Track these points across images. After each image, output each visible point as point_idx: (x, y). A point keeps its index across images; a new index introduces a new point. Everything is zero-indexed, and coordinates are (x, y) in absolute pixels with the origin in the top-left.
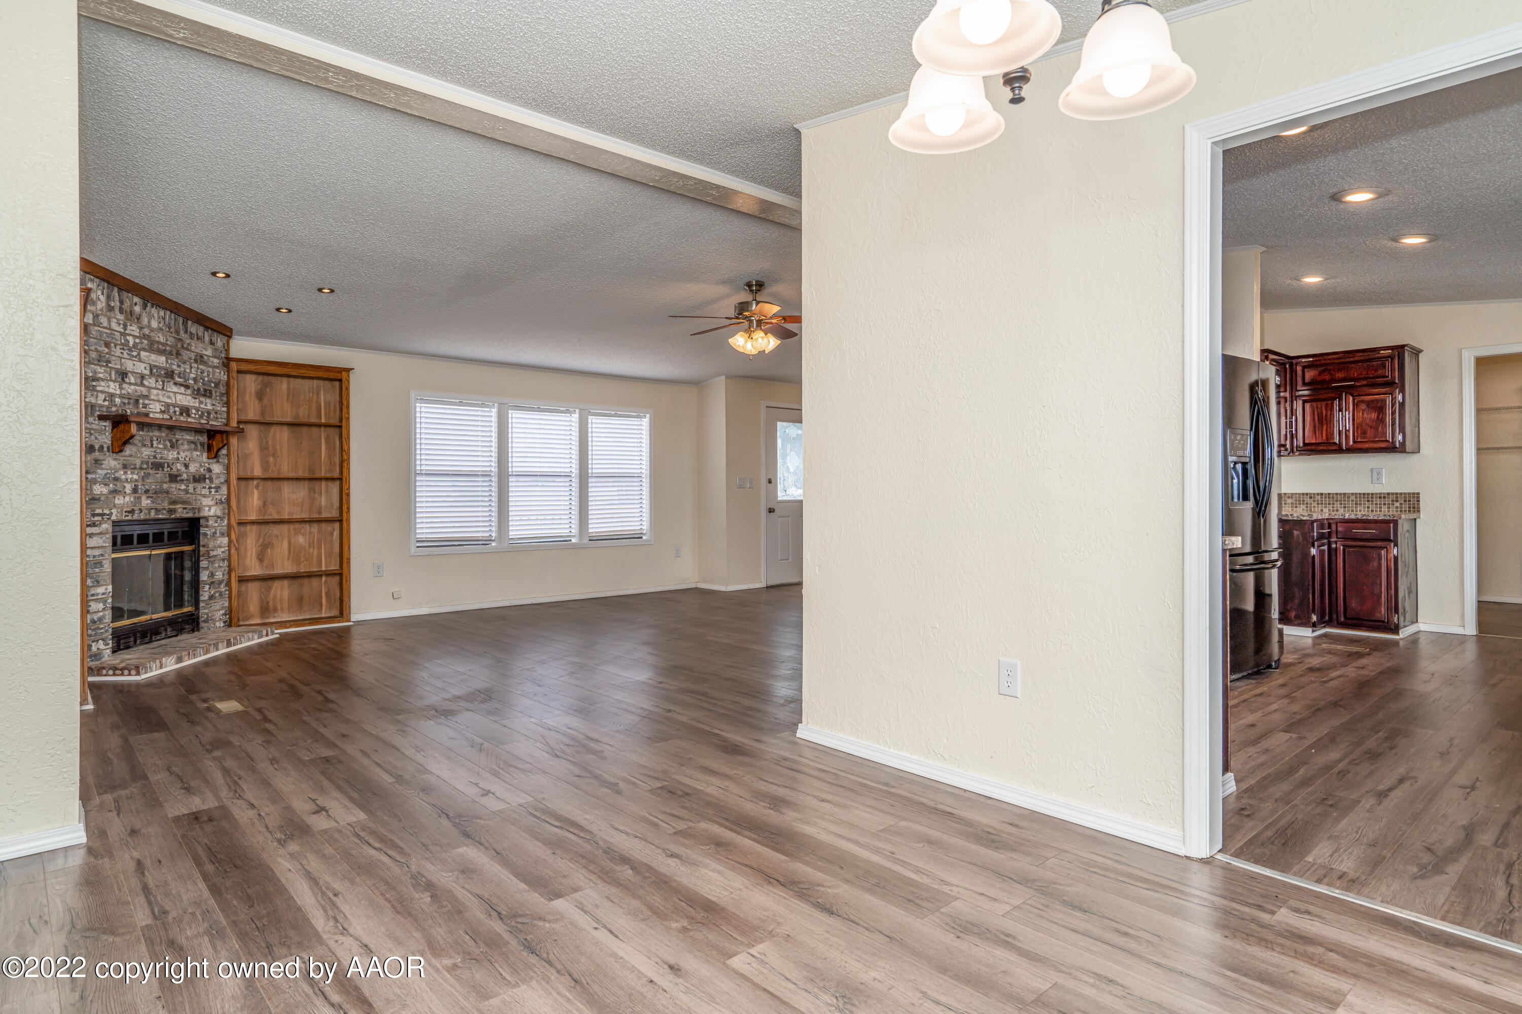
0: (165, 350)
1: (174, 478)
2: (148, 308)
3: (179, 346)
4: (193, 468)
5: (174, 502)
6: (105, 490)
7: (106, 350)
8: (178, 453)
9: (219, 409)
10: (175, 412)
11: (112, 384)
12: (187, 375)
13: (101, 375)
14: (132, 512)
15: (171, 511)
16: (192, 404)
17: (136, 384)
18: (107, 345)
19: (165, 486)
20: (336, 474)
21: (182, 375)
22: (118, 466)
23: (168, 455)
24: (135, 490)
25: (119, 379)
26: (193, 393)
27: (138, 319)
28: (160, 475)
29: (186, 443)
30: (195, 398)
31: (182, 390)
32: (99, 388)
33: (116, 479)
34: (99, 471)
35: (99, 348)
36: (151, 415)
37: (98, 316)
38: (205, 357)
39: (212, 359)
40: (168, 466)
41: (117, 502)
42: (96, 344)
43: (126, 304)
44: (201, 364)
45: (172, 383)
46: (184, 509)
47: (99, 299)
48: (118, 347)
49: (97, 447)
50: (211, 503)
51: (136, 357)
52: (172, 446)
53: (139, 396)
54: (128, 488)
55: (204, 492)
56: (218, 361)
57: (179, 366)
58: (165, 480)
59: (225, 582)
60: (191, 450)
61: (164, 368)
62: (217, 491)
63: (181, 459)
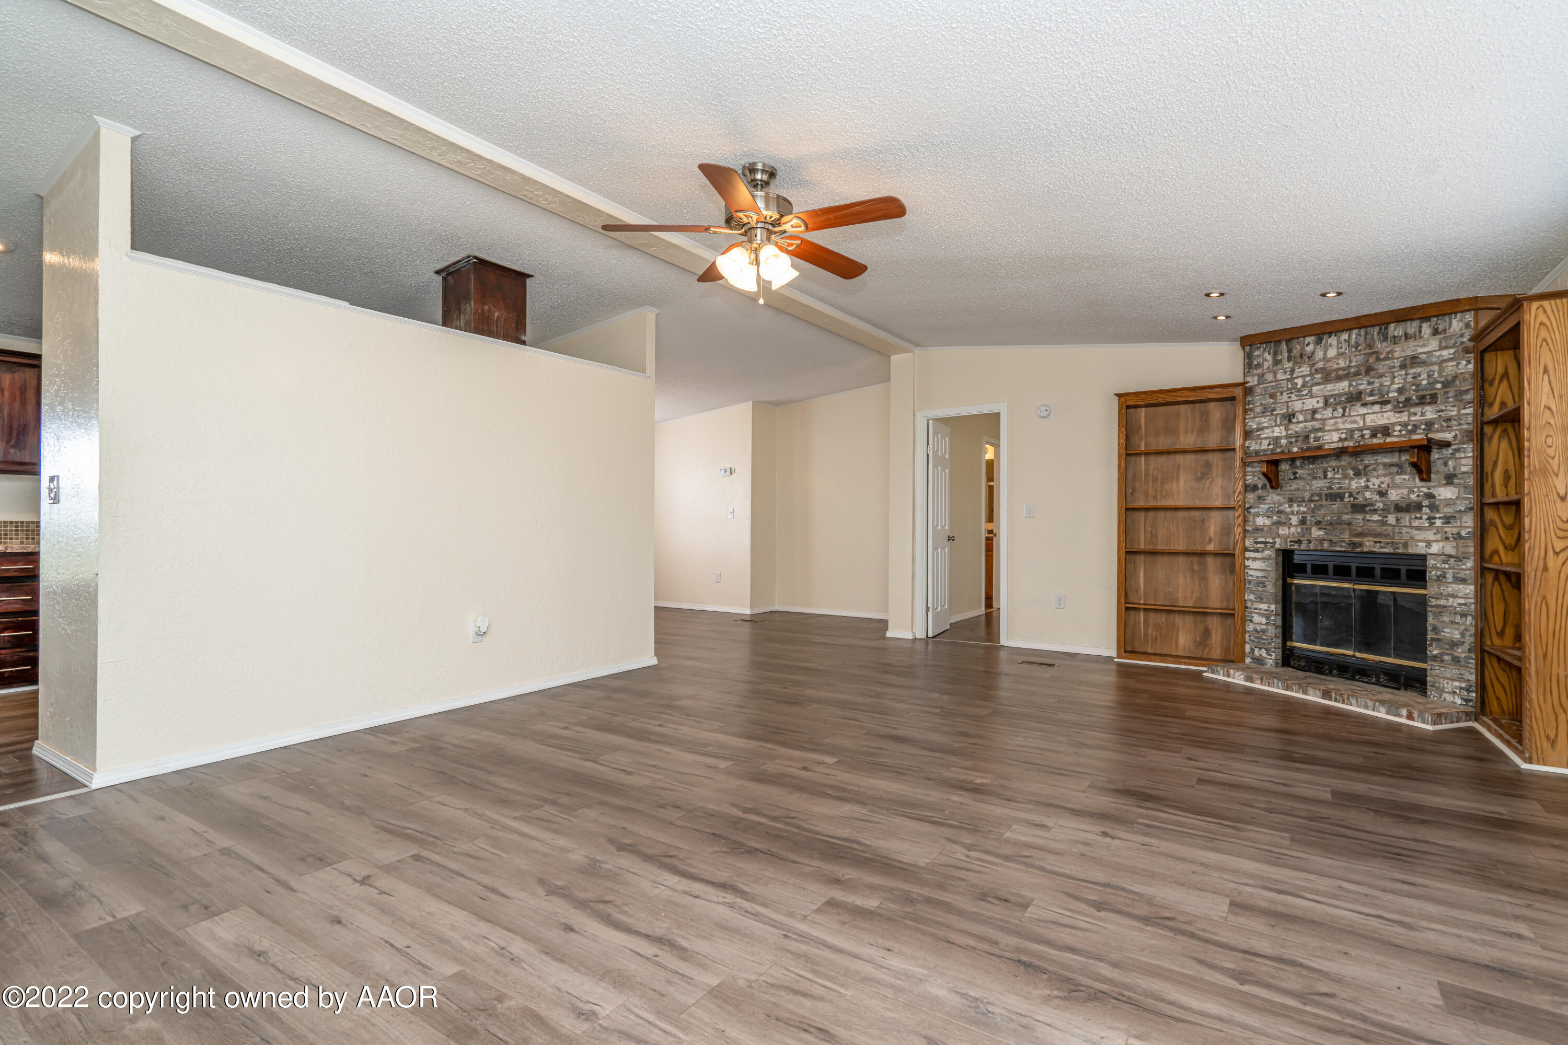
1: (1359, 508)
2: (1324, 342)
3: (1372, 360)
4: (1394, 495)
5: (1360, 535)
6: (1268, 522)
7: (1272, 401)
8: (1368, 480)
9: (1455, 413)
10: (1363, 436)
11: (1277, 429)
12: (1386, 389)
13: (1265, 425)
14: (1299, 542)
15: (1354, 544)
16: (1394, 420)
17: (1305, 421)
18: (1272, 396)
19: (1345, 517)
21: (1376, 392)
22: (1282, 500)
23: (1349, 484)
24: (1303, 522)
25: (1286, 422)
26: (1395, 407)
27: (1309, 358)
28: (1336, 506)
29: (1381, 467)
30: (1400, 412)
31: (1377, 408)
32: (1263, 436)
33: (1280, 512)
34: (1262, 506)
35: (1264, 402)
36: (1326, 447)
37: (1263, 375)
38: (1421, 356)
39: (1438, 353)
40: (1351, 495)
41: (1281, 532)
42: (1261, 400)
43: (1295, 351)
44: (1411, 367)
45: (1359, 404)
46: (1376, 542)
47: (1266, 360)
48: (1284, 394)
49: (1260, 486)
50: (1432, 538)
51: (1306, 395)
52: (1358, 474)
53: (1310, 431)
54: (1294, 520)
55: (1416, 523)
56: (1452, 351)
57: (1369, 383)
58: (1346, 511)
59: (1466, 647)
60: (1391, 474)
61: (1346, 394)
62: (1449, 523)
63: (1371, 486)
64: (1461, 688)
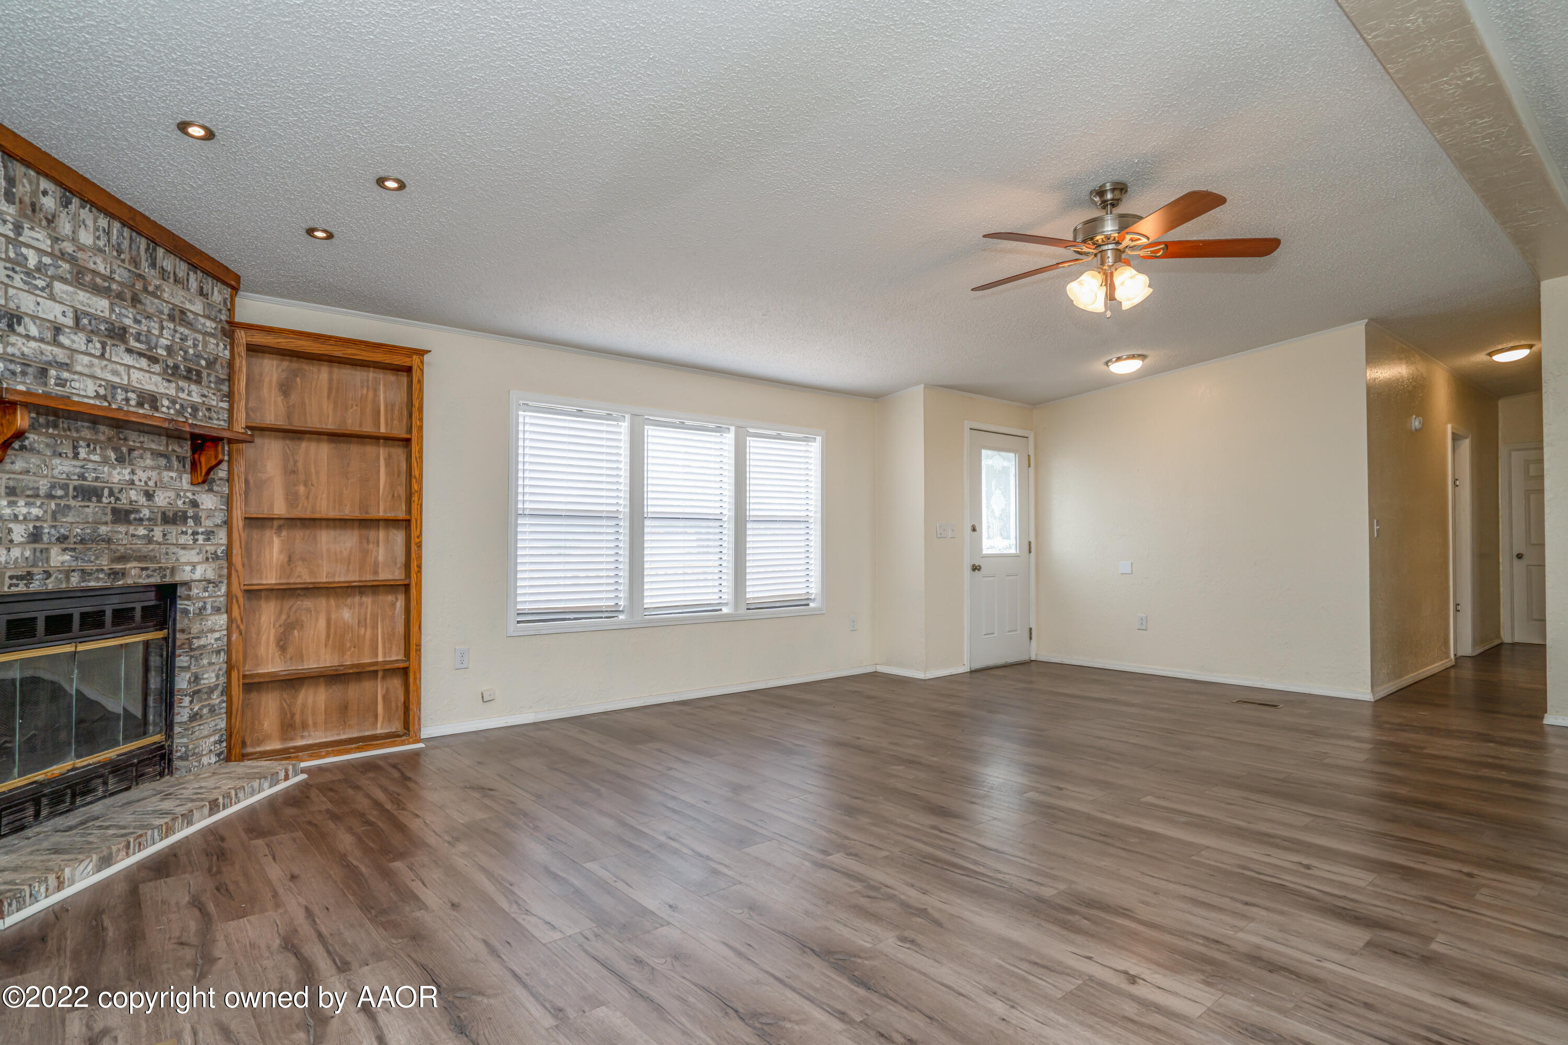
0: (109, 289)
1: (122, 516)
2: (72, 207)
3: (139, 286)
4: (162, 499)
5: (123, 558)
8: (133, 472)
9: (214, 403)
10: (127, 400)
12: (154, 339)
14: (27, 576)
15: (114, 574)
16: (162, 391)
17: (41, 340)
19: (103, 529)
20: (401, 514)
21: (143, 338)
23: (110, 474)
24: (35, 537)
26: (165, 371)
27: (50, 221)
28: (92, 509)
29: (148, 455)
30: (169, 381)
31: (144, 363)
36: (75, 400)
38: (189, 314)
39: (202, 320)
40: (111, 493)
43: (21, 189)
44: (181, 325)
45: (123, 348)
46: (143, 569)
50: (196, 559)
51: (42, 289)
52: (121, 460)
53: (49, 363)
54: (19, 532)
55: (183, 540)
56: (214, 325)
57: (137, 321)
58: (104, 519)
59: (220, 688)
60: (159, 467)
61: (105, 321)
62: (209, 539)
63: (137, 483)
64: (215, 743)
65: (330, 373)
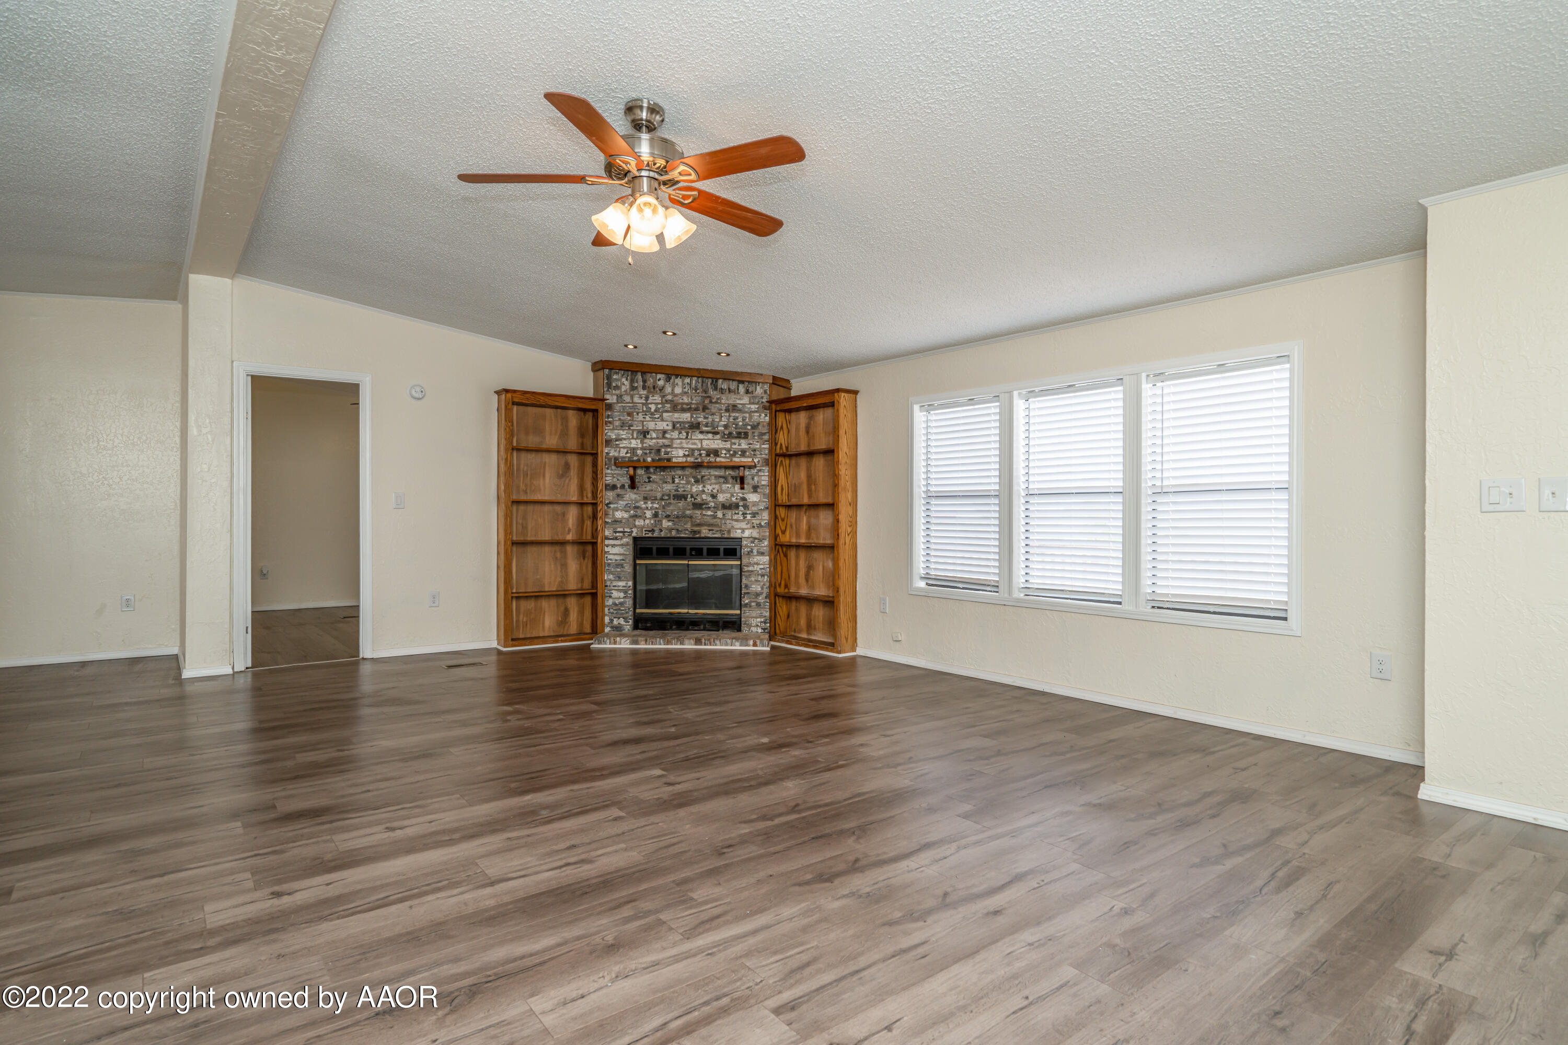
0: (690, 408)
1: (698, 506)
2: (672, 380)
3: (707, 401)
4: (721, 498)
5: (699, 525)
6: (626, 515)
7: (629, 418)
8: (704, 486)
9: (758, 446)
10: (700, 455)
11: (633, 441)
12: (716, 424)
13: (624, 436)
14: (653, 531)
15: (695, 532)
16: (721, 446)
17: (658, 438)
18: (629, 414)
19: (688, 512)
20: (830, 500)
21: (709, 425)
22: (638, 498)
23: (691, 489)
24: (656, 515)
25: (642, 437)
26: (723, 437)
27: (661, 390)
28: (682, 504)
29: (713, 477)
30: (725, 441)
31: (710, 436)
32: (621, 446)
33: (636, 508)
34: (621, 502)
35: (622, 418)
36: (674, 460)
37: (621, 396)
38: (738, 405)
39: (749, 406)
40: (692, 497)
41: (637, 523)
42: (619, 416)
43: (649, 382)
44: (733, 412)
45: (698, 432)
46: (710, 530)
47: (624, 384)
48: (640, 414)
49: (619, 486)
50: (745, 527)
51: (658, 418)
52: (697, 481)
53: (661, 446)
54: (649, 514)
55: (735, 517)
56: (757, 406)
57: (705, 418)
58: (689, 508)
59: (764, 595)
60: (719, 483)
61: (688, 422)
62: (755, 517)
63: (706, 491)
64: (761, 622)
65: (824, 414)
